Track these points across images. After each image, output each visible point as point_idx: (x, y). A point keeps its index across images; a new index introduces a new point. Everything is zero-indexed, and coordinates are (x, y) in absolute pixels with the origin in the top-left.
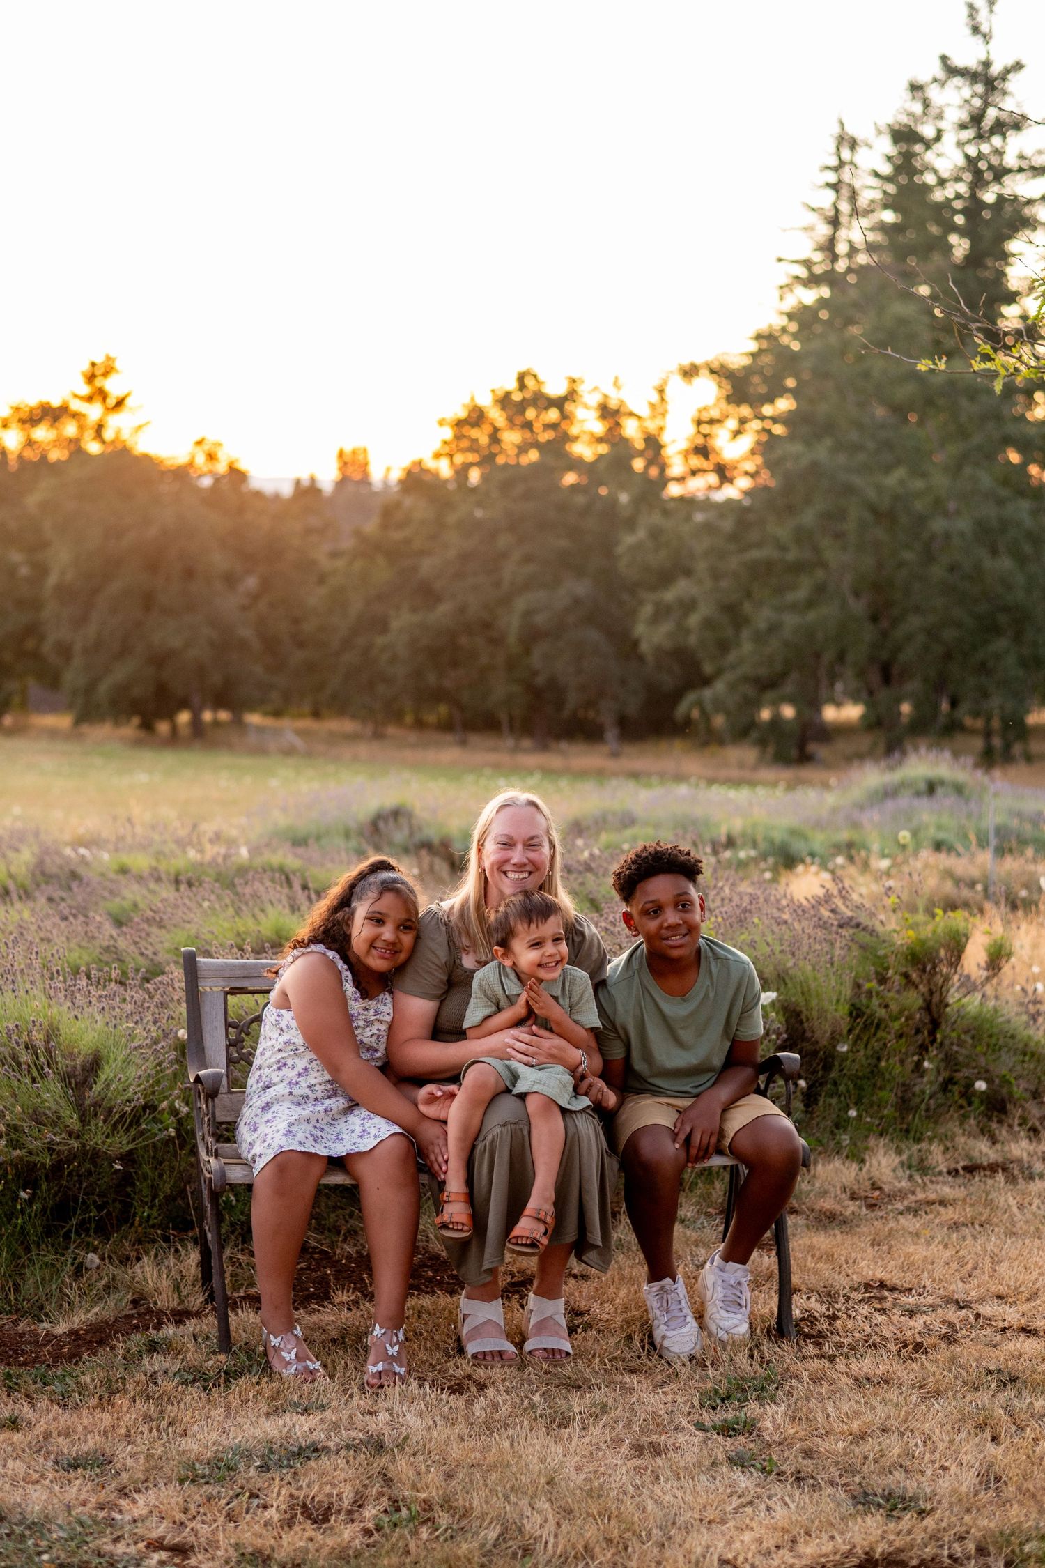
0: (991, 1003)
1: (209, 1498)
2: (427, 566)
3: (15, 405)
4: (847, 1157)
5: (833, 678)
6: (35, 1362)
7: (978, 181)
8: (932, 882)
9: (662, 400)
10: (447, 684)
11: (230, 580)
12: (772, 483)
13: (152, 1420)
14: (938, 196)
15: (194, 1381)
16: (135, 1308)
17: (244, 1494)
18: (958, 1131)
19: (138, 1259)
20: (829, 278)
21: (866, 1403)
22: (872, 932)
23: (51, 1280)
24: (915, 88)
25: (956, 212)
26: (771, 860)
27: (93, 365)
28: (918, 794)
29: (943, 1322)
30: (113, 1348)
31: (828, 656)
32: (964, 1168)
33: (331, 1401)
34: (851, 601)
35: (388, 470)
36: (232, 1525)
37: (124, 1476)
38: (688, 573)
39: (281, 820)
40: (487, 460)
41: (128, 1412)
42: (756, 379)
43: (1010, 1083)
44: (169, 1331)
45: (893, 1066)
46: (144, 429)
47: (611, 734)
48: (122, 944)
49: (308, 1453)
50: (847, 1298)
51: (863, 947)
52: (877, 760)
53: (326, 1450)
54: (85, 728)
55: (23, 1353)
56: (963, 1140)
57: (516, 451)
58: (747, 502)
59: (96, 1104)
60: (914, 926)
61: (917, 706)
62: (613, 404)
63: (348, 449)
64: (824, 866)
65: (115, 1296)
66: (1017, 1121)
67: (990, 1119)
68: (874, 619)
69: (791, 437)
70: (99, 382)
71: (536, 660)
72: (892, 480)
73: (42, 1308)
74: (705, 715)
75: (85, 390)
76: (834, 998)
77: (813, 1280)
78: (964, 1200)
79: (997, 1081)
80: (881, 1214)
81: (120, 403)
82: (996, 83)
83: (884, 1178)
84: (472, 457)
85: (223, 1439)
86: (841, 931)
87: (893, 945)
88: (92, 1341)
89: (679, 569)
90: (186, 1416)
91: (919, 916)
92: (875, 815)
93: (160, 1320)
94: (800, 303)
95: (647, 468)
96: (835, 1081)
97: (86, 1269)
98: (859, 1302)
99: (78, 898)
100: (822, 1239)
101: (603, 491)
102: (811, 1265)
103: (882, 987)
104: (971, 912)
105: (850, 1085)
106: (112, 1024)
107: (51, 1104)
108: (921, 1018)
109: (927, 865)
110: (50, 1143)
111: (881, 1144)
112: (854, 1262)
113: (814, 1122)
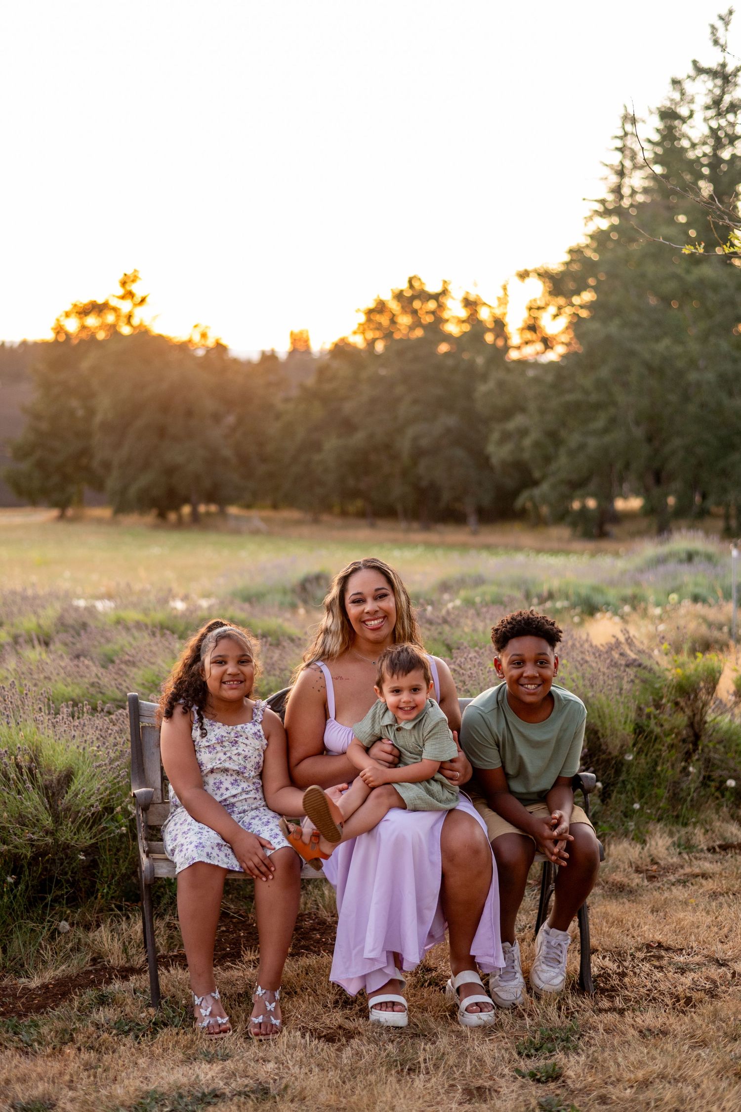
0: (738, 721)
2: (348, 407)
3: (74, 303)
4: (633, 839)
5: (621, 480)
6: (11, 1012)
7: (718, 145)
8: (692, 625)
9: (506, 294)
10: (362, 486)
11: (217, 418)
12: (580, 350)
13: (92, 1068)
14: (691, 155)
15: (128, 1032)
16: (94, 965)
18: (715, 817)
19: (98, 926)
20: (618, 211)
21: (648, 1053)
22: (650, 670)
23: (30, 944)
24: (676, 82)
25: (703, 166)
26: (579, 609)
27: (126, 275)
28: (681, 561)
29: (707, 978)
30: (71, 1001)
31: (619, 466)
32: (720, 846)
34: (634, 428)
38: (523, 410)
39: (240, 583)
40: (388, 335)
41: (74, 1059)
42: (568, 280)
44: (117, 985)
45: (666, 770)
47: (472, 519)
48: (104, 681)
49: (208, 1099)
50: (633, 956)
51: (644, 681)
52: (651, 538)
53: (223, 1096)
54: (121, 518)
55: (4, 1004)
56: (718, 824)
57: (407, 329)
58: (563, 363)
59: (68, 809)
60: (682, 666)
61: (679, 498)
62: (472, 298)
63: (296, 330)
64: (615, 613)
65: (78, 955)
67: (737, 807)
68: (650, 440)
69: (592, 318)
70: (128, 287)
71: (421, 470)
72: (663, 346)
73: (22, 966)
74: (536, 507)
75: (120, 291)
76: (623, 720)
77: (607, 942)
78: (721, 874)
80: (660, 884)
81: (143, 300)
82: (730, 78)
83: (661, 855)
84: (378, 334)
85: (144, 1086)
86: (627, 670)
87: (666, 680)
88: (57, 994)
89: (517, 407)
90: (118, 1064)
91: (684, 657)
92: (650, 577)
93: (110, 975)
94: (599, 228)
95: (495, 340)
96: (623, 781)
97: (59, 933)
98: (642, 960)
99: (84, 642)
100: (614, 907)
101: (466, 356)
102: (605, 929)
103: (658, 712)
104: (721, 650)
105: (635, 783)
106: (82, 747)
107: (32, 810)
108: (687, 734)
109: (688, 613)
110: (29, 840)
111: (658, 829)
112: (638, 926)
113: (608, 813)
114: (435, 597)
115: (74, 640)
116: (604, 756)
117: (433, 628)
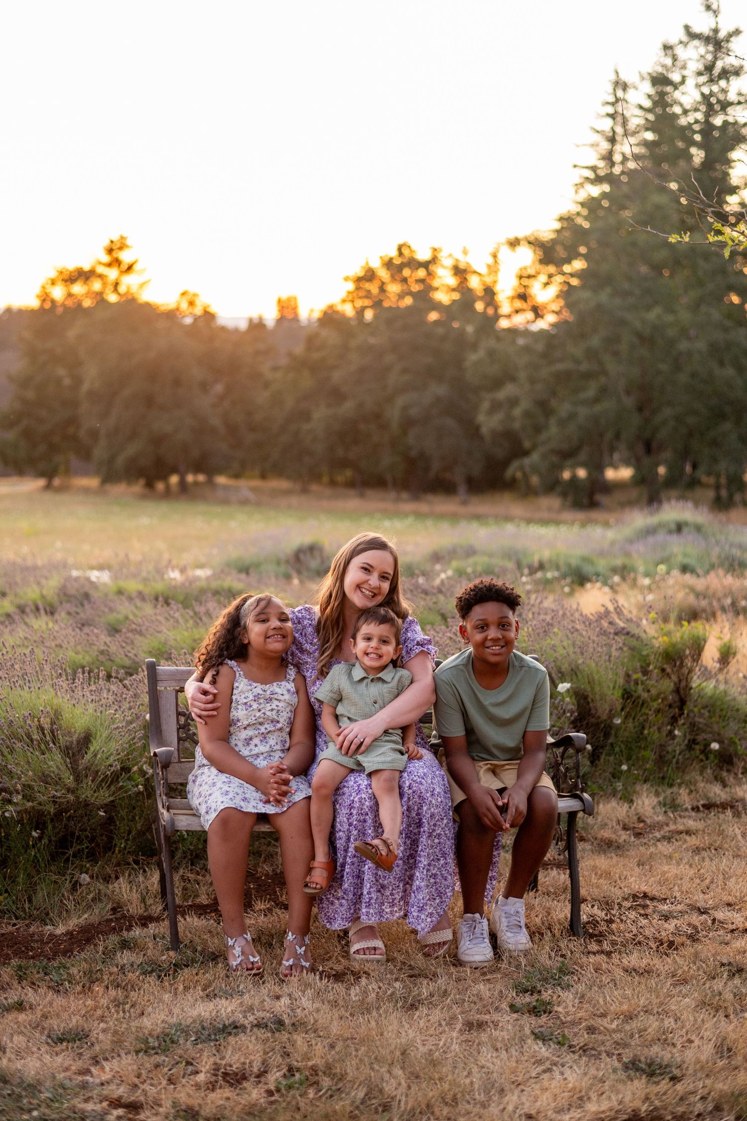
0: (722, 687)
1: (157, 1066)
2: (337, 376)
3: (60, 269)
4: (621, 799)
5: (612, 449)
6: (40, 956)
7: (710, 110)
8: (680, 595)
9: (496, 262)
10: (351, 456)
11: (204, 387)
12: (571, 319)
13: (120, 1004)
14: (683, 121)
15: (152, 971)
16: (114, 914)
17: (181, 1063)
18: (699, 778)
19: (117, 878)
20: (609, 178)
22: (638, 638)
23: (54, 894)
24: (667, 48)
25: (695, 132)
26: (568, 580)
27: (112, 242)
28: (670, 532)
29: (689, 925)
30: (95, 945)
31: (609, 435)
32: (704, 806)
33: (248, 988)
34: (624, 398)
35: (312, 311)
36: (172, 1086)
37: (97, 1048)
38: (513, 379)
39: (234, 553)
40: (377, 305)
41: (103, 996)
42: (559, 248)
43: (735, 743)
44: (137, 932)
45: (653, 734)
46: (146, 285)
47: (462, 489)
48: (113, 648)
49: (229, 1030)
50: (620, 906)
51: (632, 649)
52: (642, 509)
53: (243, 1027)
54: (109, 487)
55: (32, 949)
56: (702, 785)
57: (396, 298)
58: (554, 332)
59: (87, 768)
60: (668, 634)
61: (670, 468)
62: (462, 266)
63: (284, 296)
64: (605, 583)
65: (100, 905)
66: (740, 771)
67: (721, 769)
68: (640, 410)
69: (583, 287)
70: (115, 254)
71: (411, 439)
72: (653, 315)
73: (47, 914)
74: (525, 476)
75: (106, 259)
76: (611, 686)
77: (596, 892)
78: (704, 831)
79: (726, 742)
80: (646, 840)
81: (130, 268)
82: (722, 44)
83: (647, 814)
84: (367, 302)
85: (169, 1019)
86: (616, 637)
87: (653, 647)
88: (81, 940)
89: (507, 376)
90: (144, 1000)
91: (671, 626)
92: (640, 547)
93: (130, 923)
94: (589, 195)
95: (485, 308)
96: (612, 744)
97: (80, 885)
98: (629, 909)
99: (87, 612)
100: (603, 861)
101: (456, 325)
102: (594, 881)
103: (645, 678)
104: (707, 620)
105: (623, 747)
106: (99, 711)
107: (55, 769)
108: (673, 699)
109: (676, 583)
110: (53, 797)
111: (645, 789)
112: (625, 878)
113: (597, 774)
114: (428, 567)
115: (78, 610)
116: (593, 720)
117: (428, 598)
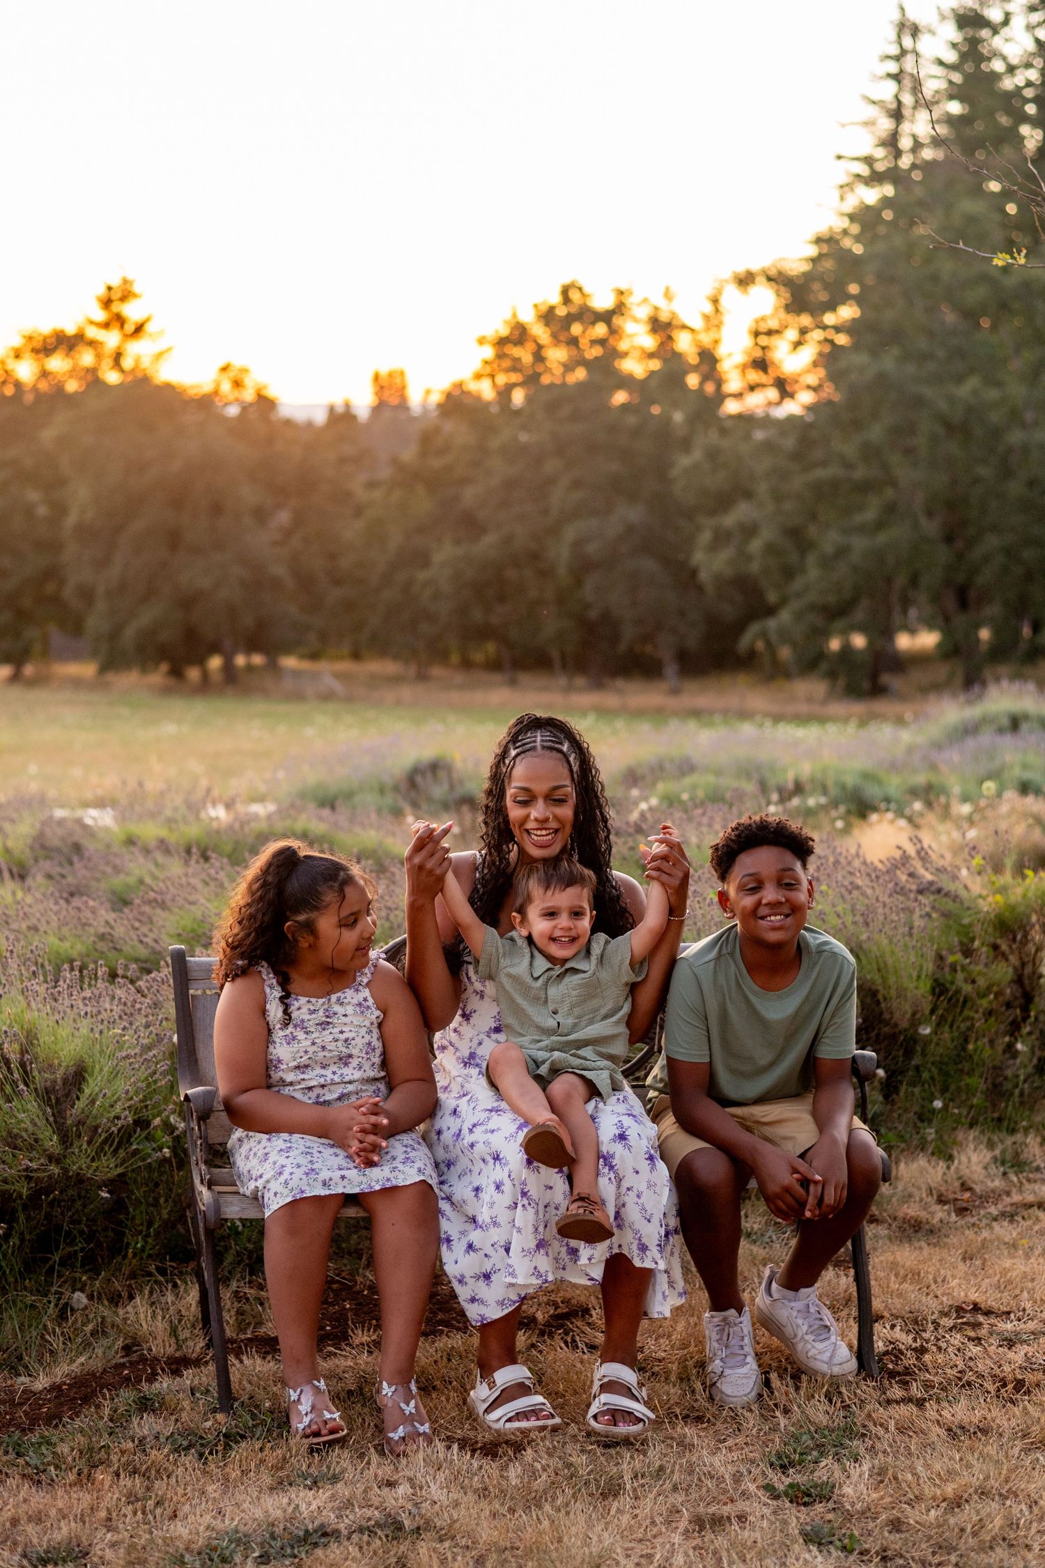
2: (469, 495)
3: (27, 334)
4: (933, 1154)
5: (906, 603)
6: (9, 1425)
8: (1020, 830)
9: (717, 310)
10: (494, 620)
11: (261, 515)
12: (837, 397)
13: (138, 1500)
14: (1008, 84)
15: (188, 1448)
16: (127, 1355)
19: (131, 1297)
20: (893, 176)
21: (961, 1459)
22: (956, 898)
23: (30, 1326)
25: (1027, 101)
26: (842, 809)
27: (110, 288)
28: (1001, 731)
30: (98, 1407)
31: (901, 581)
33: (344, 1471)
34: (923, 521)
35: (428, 392)
38: (748, 495)
39: (312, 776)
40: (531, 380)
41: (110, 1491)
42: (816, 286)
44: (164, 1384)
45: (981, 1049)
46: (166, 356)
47: (671, 669)
48: (119, 931)
49: (314, 1538)
50: (936, 1325)
51: (946, 915)
52: (955, 695)
53: (336, 1534)
54: (110, 677)
57: (562, 369)
58: (810, 418)
59: (80, 1123)
60: (1003, 890)
61: (997, 632)
62: (664, 317)
63: (384, 370)
64: (900, 813)
65: (105, 1342)
68: (949, 539)
69: (856, 347)
70: (116, 307)
71: (588, 591)
72: (965, 390)
73: (20, 1358)
74: (770, 647)
75: (100, 315)
76: (915, 975)
77: (897, 1304)
80: (974, 1220)
81: (139, 329)
83: (975, 1177)
84: (515, 378)
85: (218, 1524)
86: (920, 897)
87: (979, 912)
88: (75, 1399)
89: (739, 491)
90: (176, 1494)
91: (1007, 878)
92: (954, 755)
93: (154, 1370)
94: (862, 203)
95: (702, 384)
96: (917, 1068)
97: (72, 1310)
98: (950, 1330)
99: (79, 873)
100: (907, 1254)
101: (656, 410)
102: (894, 1286)
103: (968, 961)
105: (935, 1071)
106: (97, 1030)
107: (28, 1125)
108: (1012, 993)
109: (1013, 810)
111: (971, 1137)
112: (943, 1281)
113: (895, 1115)
114: (623, 792)
115: (64, 872)
116: (886, 1030)
